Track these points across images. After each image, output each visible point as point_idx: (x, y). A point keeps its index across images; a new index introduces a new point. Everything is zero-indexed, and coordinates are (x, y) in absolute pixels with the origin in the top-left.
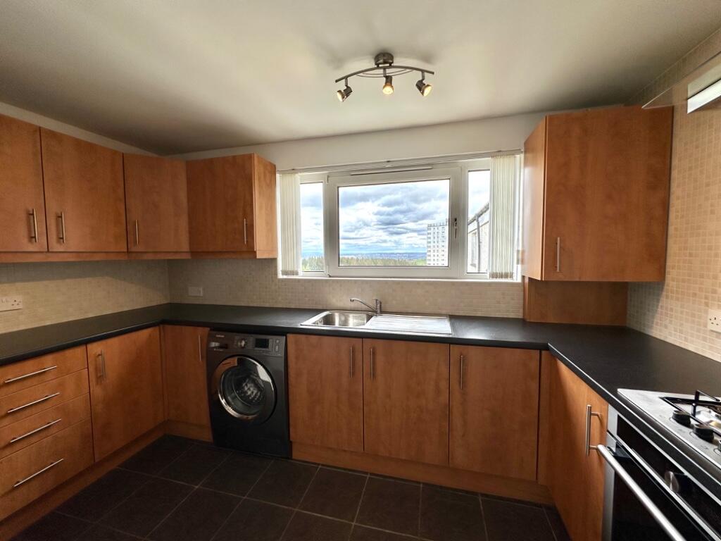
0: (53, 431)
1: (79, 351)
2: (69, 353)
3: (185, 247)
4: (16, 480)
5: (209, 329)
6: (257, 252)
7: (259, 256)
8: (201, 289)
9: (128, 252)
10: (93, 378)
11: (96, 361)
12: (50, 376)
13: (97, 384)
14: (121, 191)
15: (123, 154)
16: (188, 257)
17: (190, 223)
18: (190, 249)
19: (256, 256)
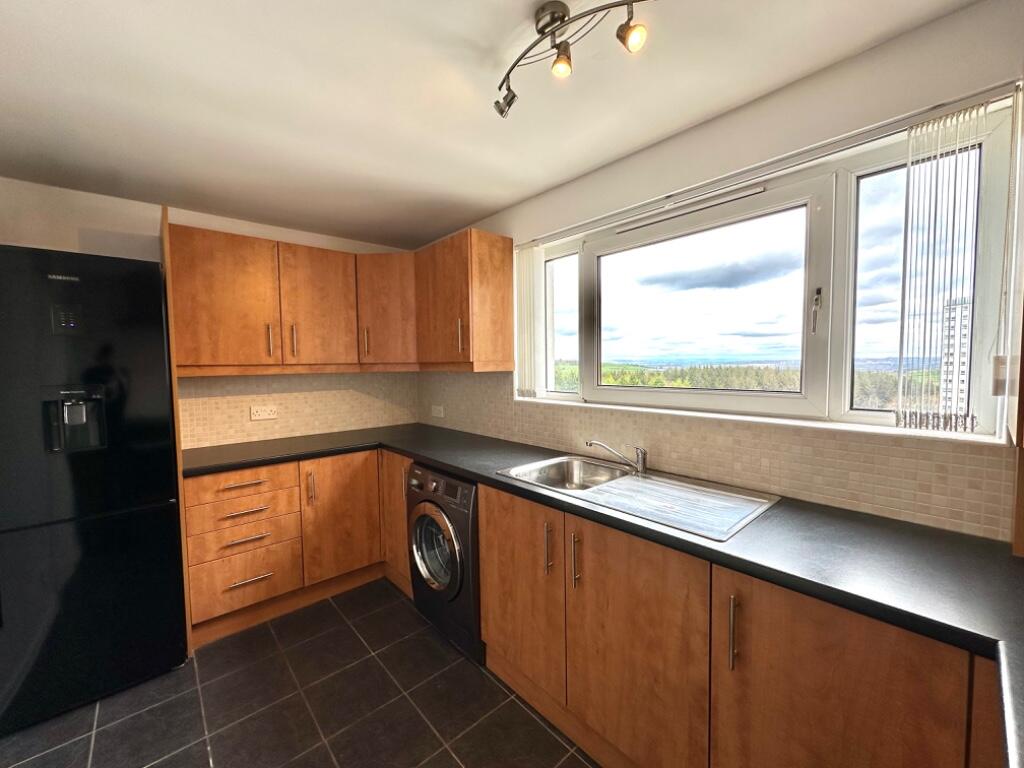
0: (266, 542)
1: (291, 467)
2: (282, 467)
3: (413, 358)
4: (234, 581)
5: (412, 461)
6: (475, 364)
7: (476, 369)
8: (442, 408)
9: (360, 364)
10: (304, 496)
11: (307, 479)
12: (263, 488)
13: (308, 504)
14: (352, 298)
15: (356, 256)
16: (416, 368)
17: (418, 328)
18: (418, 358)
19: (472, 368)
